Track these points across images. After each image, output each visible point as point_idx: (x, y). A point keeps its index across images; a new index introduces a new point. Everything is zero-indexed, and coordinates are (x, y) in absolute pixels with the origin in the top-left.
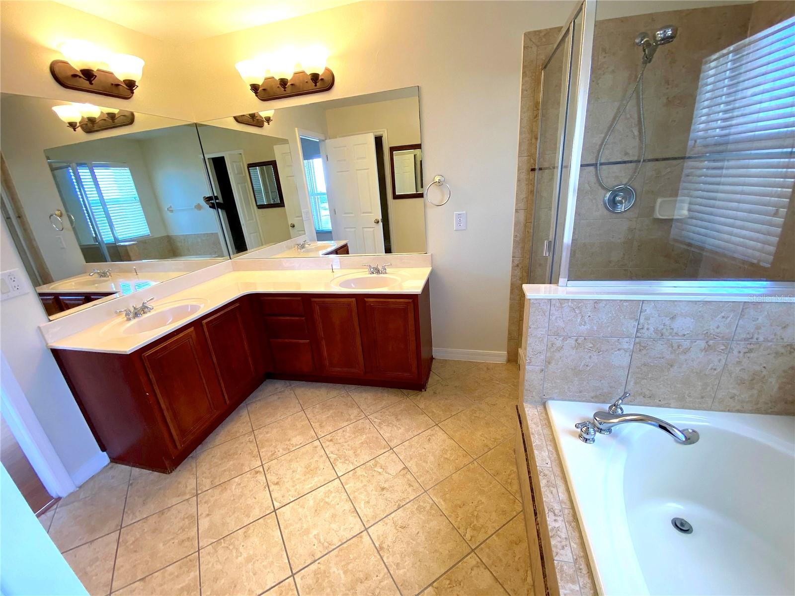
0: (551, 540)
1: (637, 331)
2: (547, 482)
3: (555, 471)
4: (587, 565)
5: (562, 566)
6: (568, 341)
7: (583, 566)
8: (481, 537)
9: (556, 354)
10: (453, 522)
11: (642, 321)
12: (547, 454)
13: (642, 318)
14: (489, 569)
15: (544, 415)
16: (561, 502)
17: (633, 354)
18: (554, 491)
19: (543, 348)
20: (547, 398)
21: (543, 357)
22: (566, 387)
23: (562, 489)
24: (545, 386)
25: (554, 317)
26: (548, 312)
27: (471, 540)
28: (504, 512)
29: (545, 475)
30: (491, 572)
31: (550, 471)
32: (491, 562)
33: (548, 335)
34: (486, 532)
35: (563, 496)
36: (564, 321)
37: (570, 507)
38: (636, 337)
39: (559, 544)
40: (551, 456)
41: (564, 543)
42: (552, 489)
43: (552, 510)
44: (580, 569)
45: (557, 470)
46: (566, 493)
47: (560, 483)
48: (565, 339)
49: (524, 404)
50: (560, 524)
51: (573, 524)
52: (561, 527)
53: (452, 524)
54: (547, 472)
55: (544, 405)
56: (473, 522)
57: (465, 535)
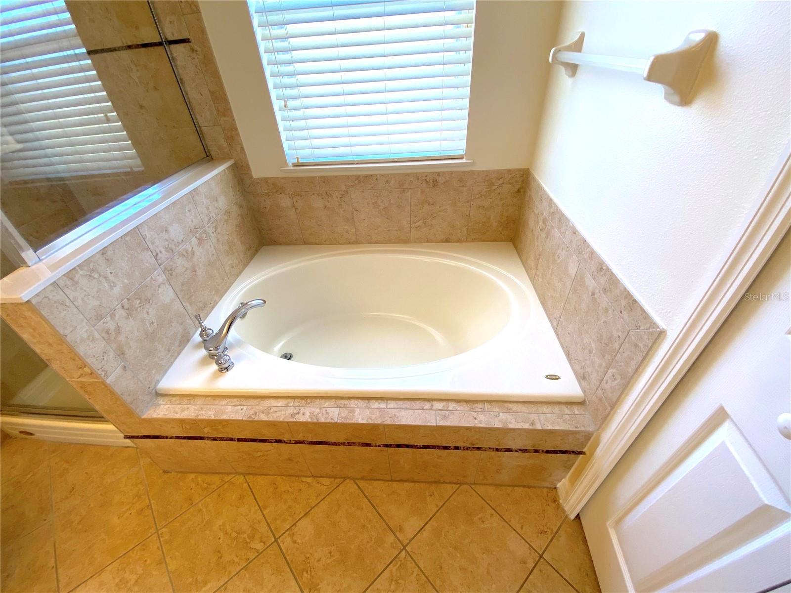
0: (319, 421)
1: (156, 260)
2: (263, 413)
3: (253, 404)
4: (342, 399)
5: (342, 417)
6: (117, 315)
7: (343, 402)
8: (263, 528)
9: (120, 339)
10: (238, 569)
11: (151, 247)
12: (230, 407)
13: (149, 244)
14: (297, 522)
15: (174, 399)
16: (287, 406)
17: (170, 281)
18: (274, 409)
19: (103, 345)
20: (153, 387)
21: (112, 354)
22: (156, 359)
23: (273, 402)
24: (141, 379)
25: (80, 301)
26: (68, 300)
27: (264, 543)
28: (241, 498)
29: (255, 413)
30: (300, 519)
31: (252, 408)
32: (290, 519)
33: (94, 327)
34: (259, 522)
35: (281, 403)
36: (93, 297)
37: (293, 400)
38: (160, 266)
39: (324, 416)
40: (233, 404)
41: (324, 412)
42: (272, 411)
43: (293, 415)
44: (345, 405)
45: (252, 402)
46: (279, 400)
47: (268, 402)
48: (113, 316)
49: (143, 417)
50: (307, 412)
51: (309, 401)
52: (310, 411)
53: (241, 570)
54: (252, 412)
55: (159, 394)
56: (244, 538)
57: (257, 551)
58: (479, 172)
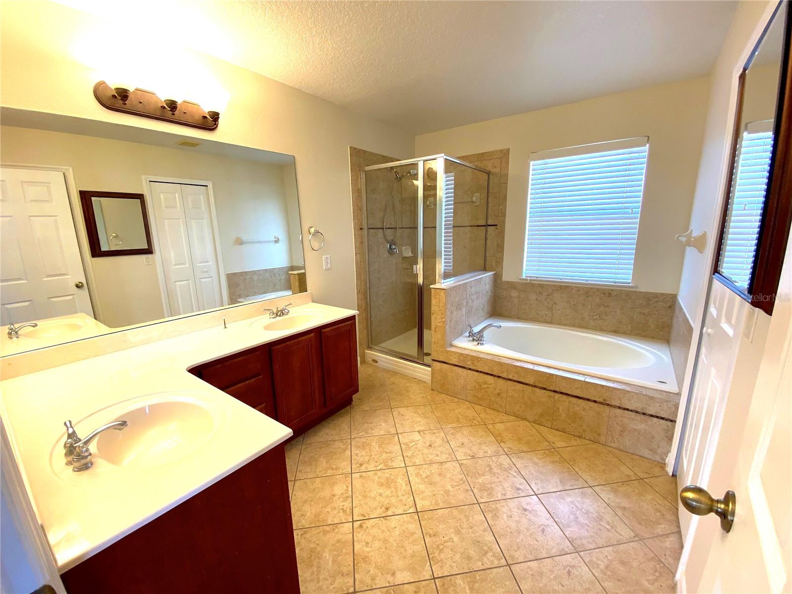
1: (466, 296)
8: (479, 419)
13: (467, 290)
14: (496, 423)
15: (458, 348)
17: (466, 307)
20: (451, 341)
28: (468, 408)
32: (493, 421)
34: (477, 417)
38: (466, 299)
49: (446, 349)
57: (476, 424)
58: (640, 292)
